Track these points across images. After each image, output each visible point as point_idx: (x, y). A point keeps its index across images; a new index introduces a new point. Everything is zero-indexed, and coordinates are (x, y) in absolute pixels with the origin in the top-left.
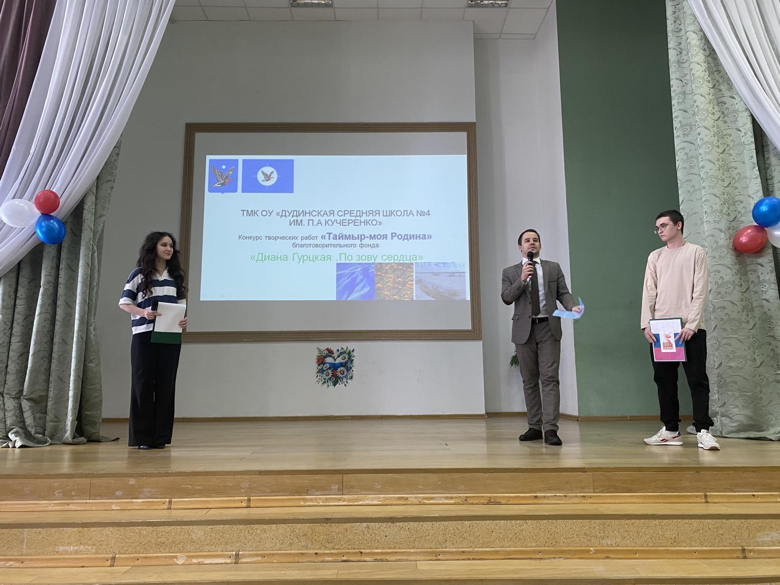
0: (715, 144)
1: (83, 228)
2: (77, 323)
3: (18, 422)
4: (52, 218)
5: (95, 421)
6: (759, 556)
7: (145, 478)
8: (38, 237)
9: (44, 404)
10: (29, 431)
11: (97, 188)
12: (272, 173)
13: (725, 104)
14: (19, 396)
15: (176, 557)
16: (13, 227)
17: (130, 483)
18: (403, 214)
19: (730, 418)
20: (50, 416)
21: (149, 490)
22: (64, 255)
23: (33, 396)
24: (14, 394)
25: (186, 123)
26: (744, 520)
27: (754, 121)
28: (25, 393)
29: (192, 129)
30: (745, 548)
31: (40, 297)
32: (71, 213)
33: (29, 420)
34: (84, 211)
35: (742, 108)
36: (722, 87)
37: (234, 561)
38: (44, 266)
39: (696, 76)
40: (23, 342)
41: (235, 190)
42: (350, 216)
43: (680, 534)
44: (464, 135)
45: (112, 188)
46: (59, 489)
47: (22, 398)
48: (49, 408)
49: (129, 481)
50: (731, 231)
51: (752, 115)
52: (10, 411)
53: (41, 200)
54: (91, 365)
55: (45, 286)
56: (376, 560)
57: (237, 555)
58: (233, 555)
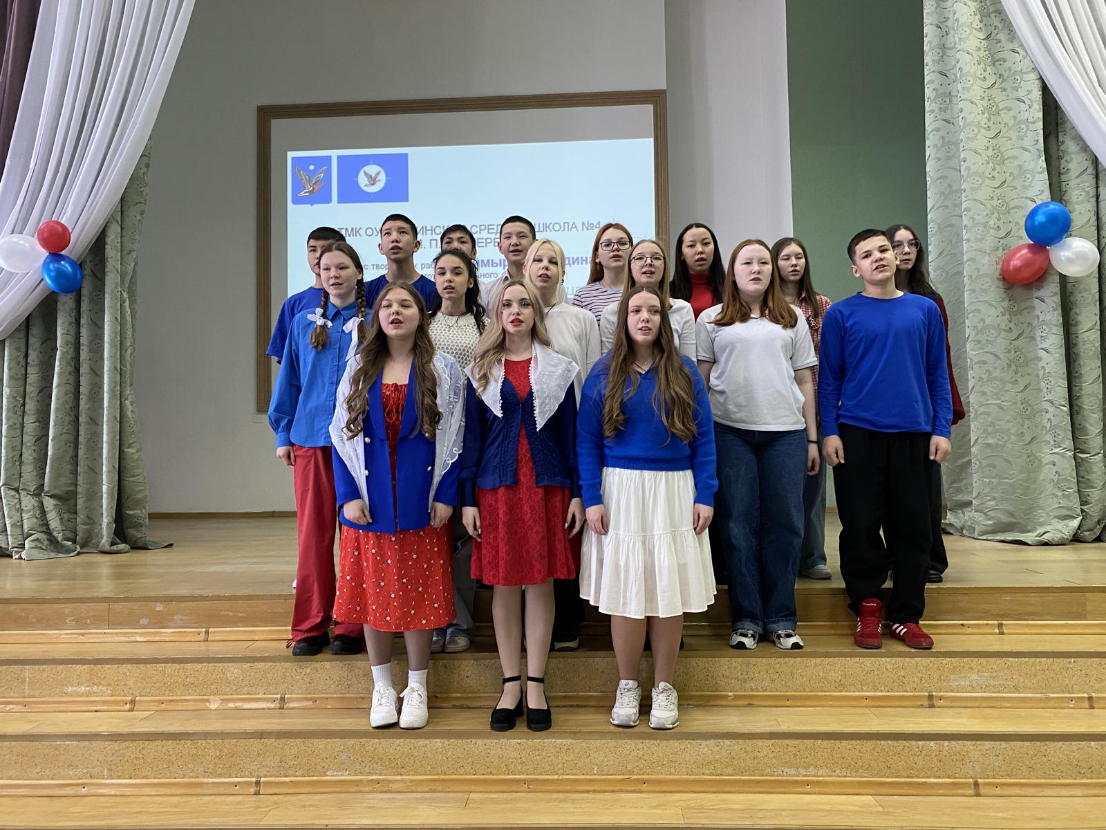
0: (984, 126)
1: (107, 270)
2: (106, 396)
3: (40, 525)
4: (62, 257)
5: (140, 523)
6: (951, 705)
7: (175, 603)
8: (46, 284)
9: (72, 502)
10: (54, 537)
11: (122, 214)
12: (378, 173)
13: (1004, 62)
14: (39, 491)
15: (208, 700)
16: (14, 273)
17: (157, 609)
18: (562, 229)
19: (985, 514)
20: (81, 518)
21: (180, 617)
22: (85, 306)
23: (57, 492)
24: (32, 490)
25: (258, 107)
26: (934, 659)
27: (1045, 89)
28: (46, 489)
29: (266, 114)
30: (934, 694)
31: (57, 363)
32: (90, 249)
33: (54, 523)
34: (107, 247)
35: (1028, 68)
36: (1001, 36)
37: (278, 706)
38: (59, 322)
39: (960, 23)
40: (40, 422)
41: (329, 201)
42: (489, 233)
43: (848, 676)
44: (650, 108)
45: (142, 213)
46: (72, 617)
47: (43, 494)
48: (79, 507)
49: (156, 606)
50: (1000, 253)
51: (1041, 78)
52: (29, 511)
53: (45, 235)
54: (131, 450)
55: (62, 349)
56: (454, 706)
57: (282, 699)
58: (277, 698)
